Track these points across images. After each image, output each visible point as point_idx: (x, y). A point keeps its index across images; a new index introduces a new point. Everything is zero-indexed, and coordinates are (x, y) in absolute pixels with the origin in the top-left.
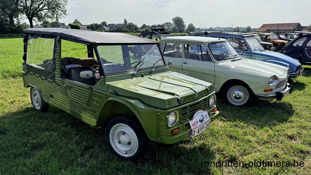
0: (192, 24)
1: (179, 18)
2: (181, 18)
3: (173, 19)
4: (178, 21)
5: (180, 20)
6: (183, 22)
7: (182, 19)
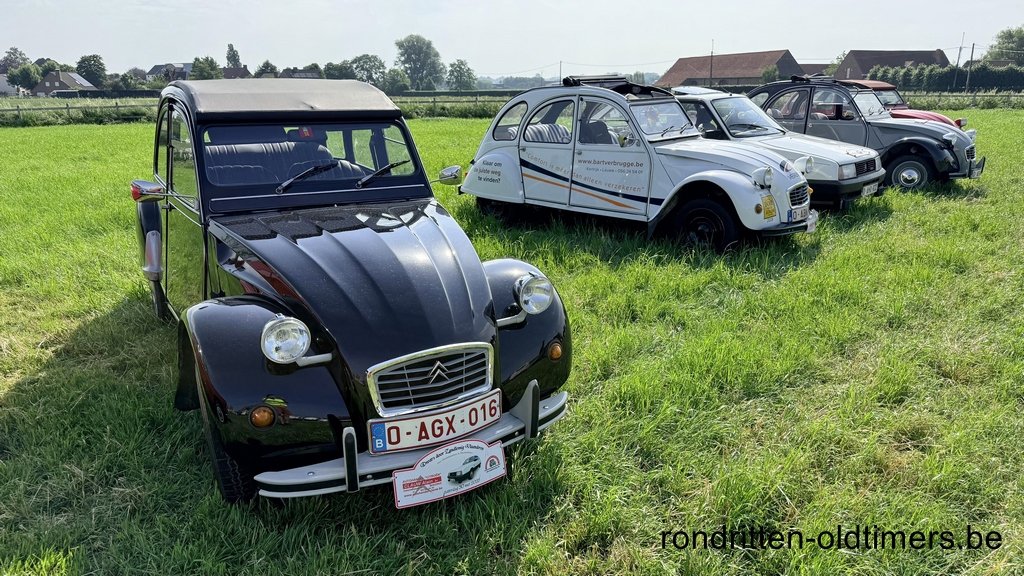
0: (462, 63)
1: (419, 39)
2: (427, 39)
3: (400, 45)
4: (417, 53)
5: (421, 48)
6: (437, 55)
7: (429, 45)
